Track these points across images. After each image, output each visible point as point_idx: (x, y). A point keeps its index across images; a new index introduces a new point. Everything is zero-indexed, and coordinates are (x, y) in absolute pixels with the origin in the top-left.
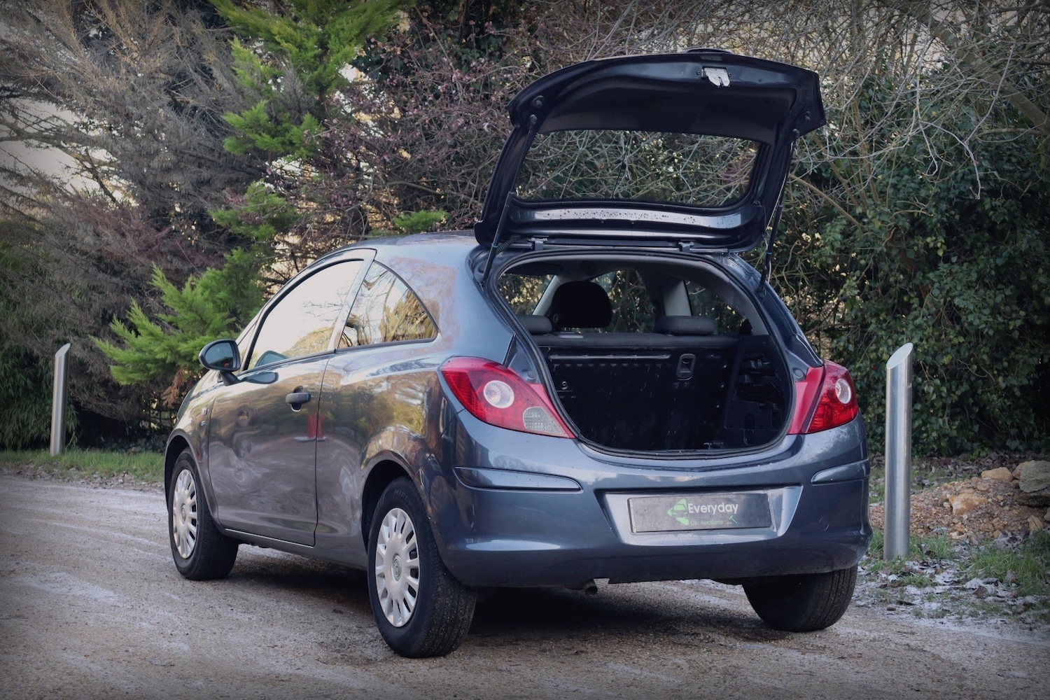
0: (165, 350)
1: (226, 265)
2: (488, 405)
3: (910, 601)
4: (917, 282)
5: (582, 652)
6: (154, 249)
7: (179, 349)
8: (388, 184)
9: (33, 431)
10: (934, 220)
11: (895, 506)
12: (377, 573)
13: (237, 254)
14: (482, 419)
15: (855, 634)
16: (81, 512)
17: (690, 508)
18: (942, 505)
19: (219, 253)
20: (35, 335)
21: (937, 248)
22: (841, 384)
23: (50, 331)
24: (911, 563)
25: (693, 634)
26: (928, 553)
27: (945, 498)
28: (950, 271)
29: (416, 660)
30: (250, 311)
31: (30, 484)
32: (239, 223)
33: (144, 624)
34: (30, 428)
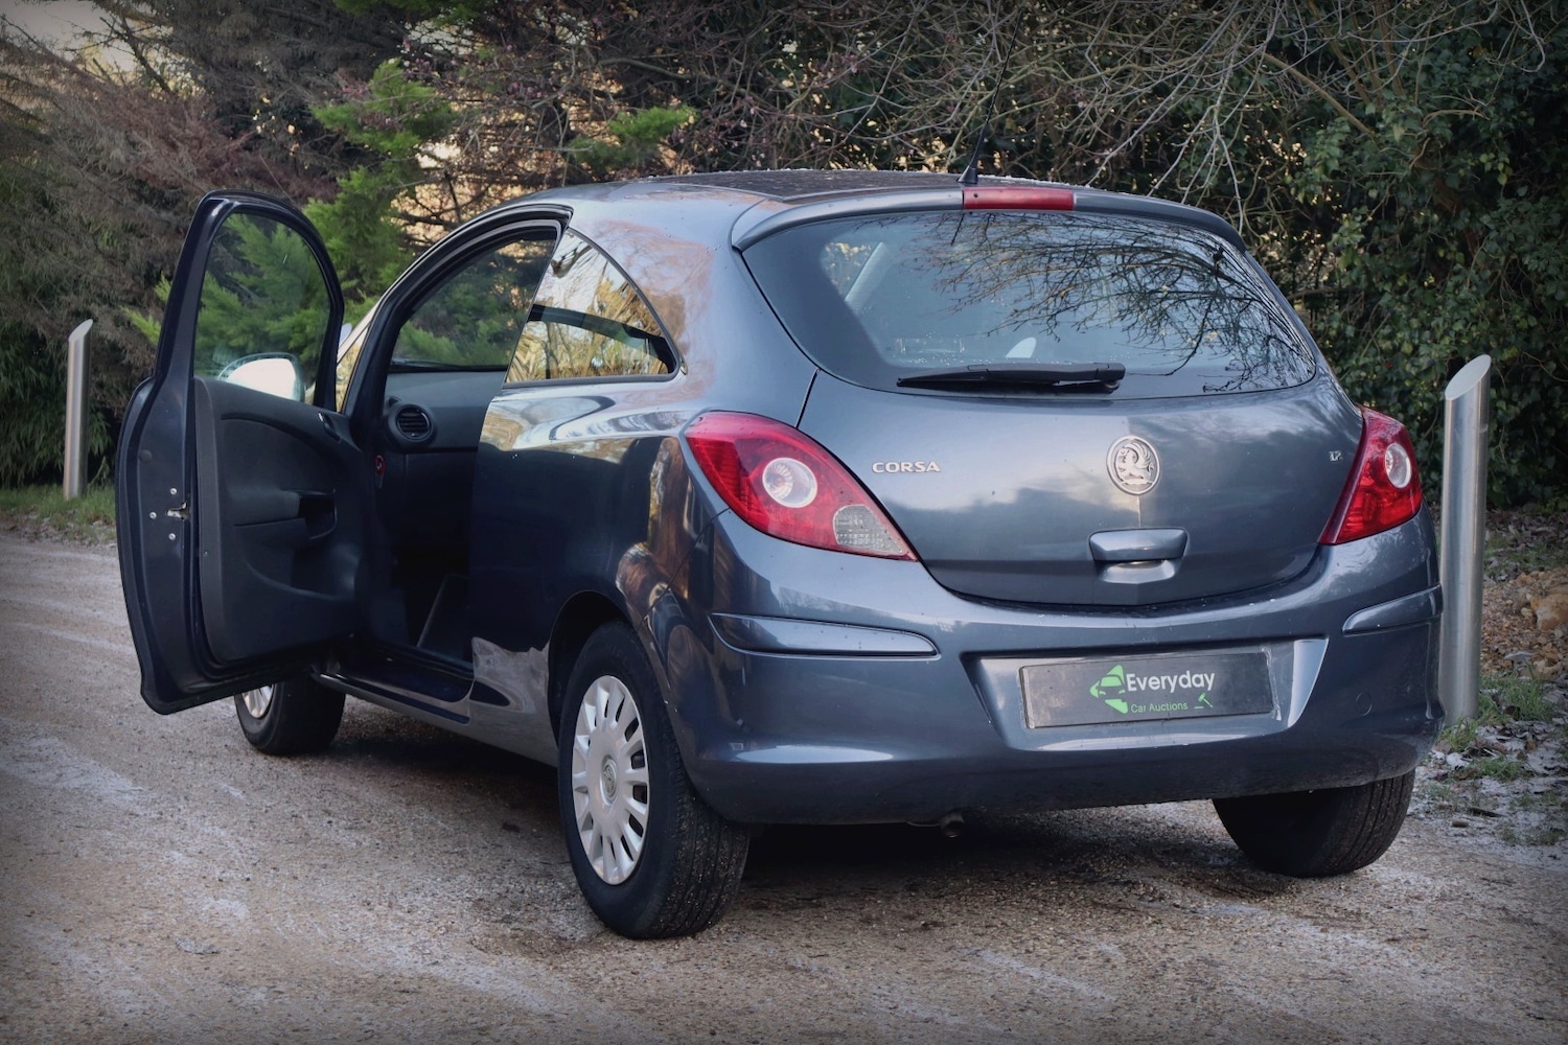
0: (244, 332)
1: (340, 195)
2: (770, 500)
3: (1489, 808)
4: (1460, 225)
5: (935, 924)
6: (223, 168)
7: (267, 329)
8: (600, 63)
9: (41, 455)
10: (1493, 126)
11: (1456, 632)
12: (575, 787)
13: (356, 179)
14: (761, 527)
15: (1407, 882)
16: (102, 608)
17: (1130, 683)
18: (1518, 613)
19: (330, 172)
20: (40, 302)
21: (1498, 172)
22: (1394, 453)
23: (63, 297)
24: (1483, 730)
25: (1126, 883)
26: (1510, 710)
27: (1523, 600)
28: (1516, 210)
29: (643, 945)
30: (380, 270)
31: (29, 549)
32: (360, 128)
33: (176, 855)
34: (37, 447)
